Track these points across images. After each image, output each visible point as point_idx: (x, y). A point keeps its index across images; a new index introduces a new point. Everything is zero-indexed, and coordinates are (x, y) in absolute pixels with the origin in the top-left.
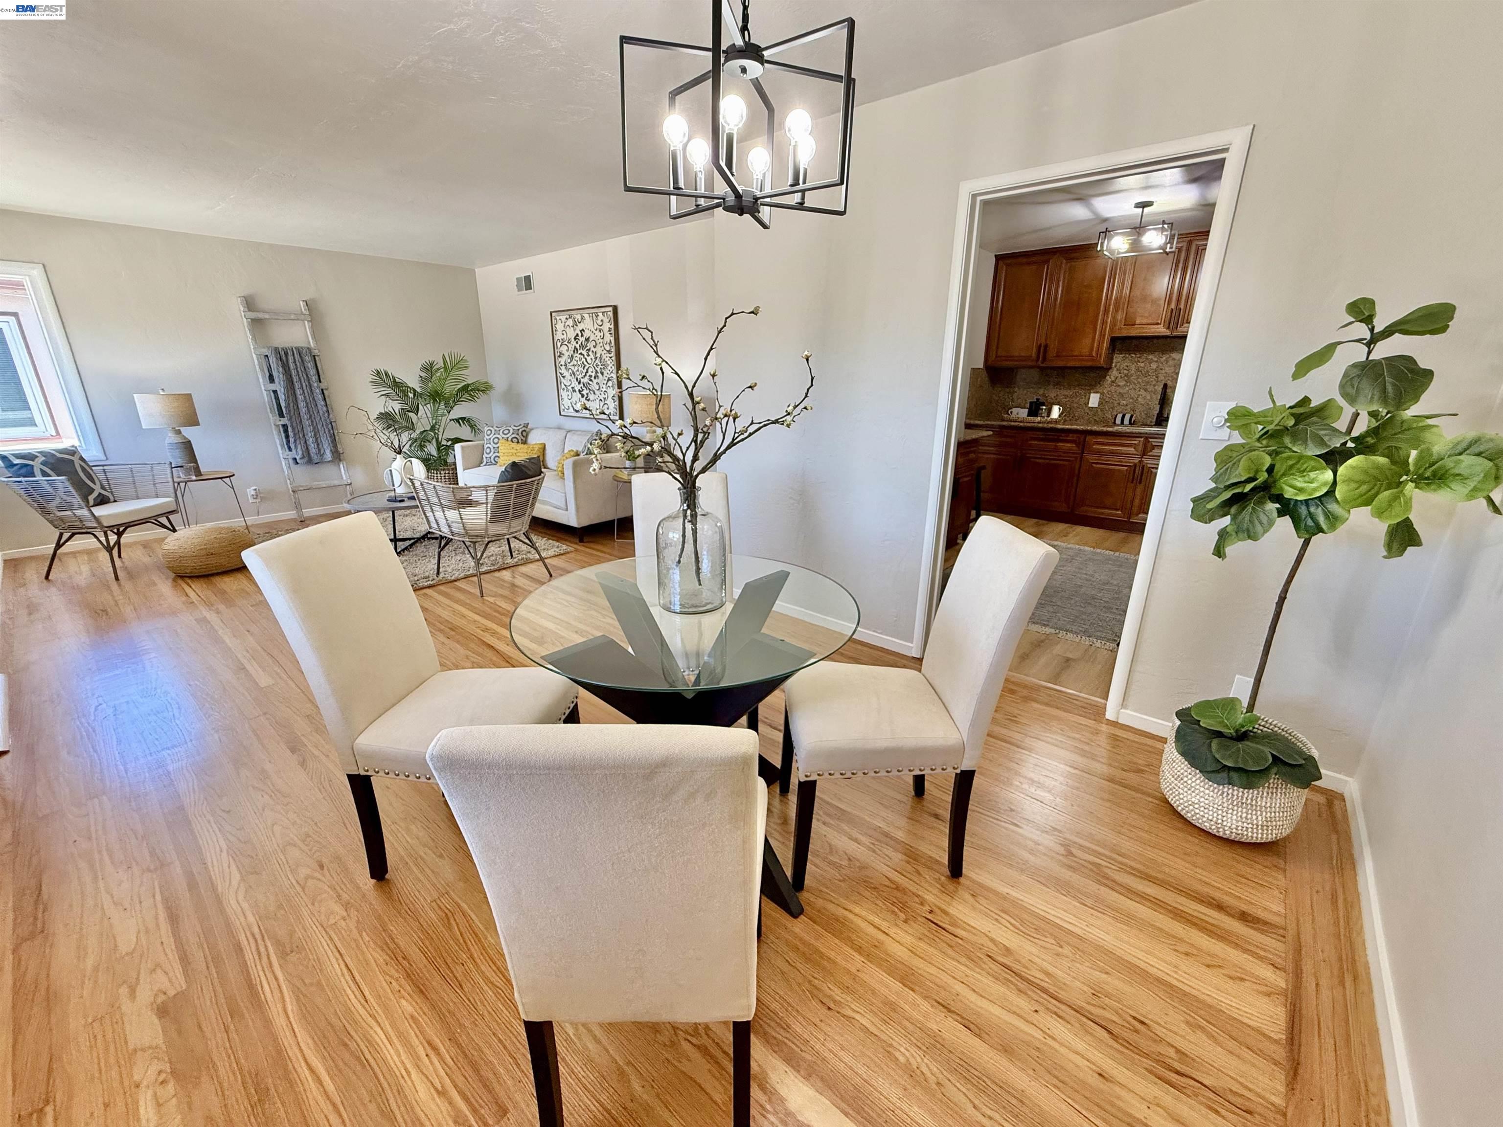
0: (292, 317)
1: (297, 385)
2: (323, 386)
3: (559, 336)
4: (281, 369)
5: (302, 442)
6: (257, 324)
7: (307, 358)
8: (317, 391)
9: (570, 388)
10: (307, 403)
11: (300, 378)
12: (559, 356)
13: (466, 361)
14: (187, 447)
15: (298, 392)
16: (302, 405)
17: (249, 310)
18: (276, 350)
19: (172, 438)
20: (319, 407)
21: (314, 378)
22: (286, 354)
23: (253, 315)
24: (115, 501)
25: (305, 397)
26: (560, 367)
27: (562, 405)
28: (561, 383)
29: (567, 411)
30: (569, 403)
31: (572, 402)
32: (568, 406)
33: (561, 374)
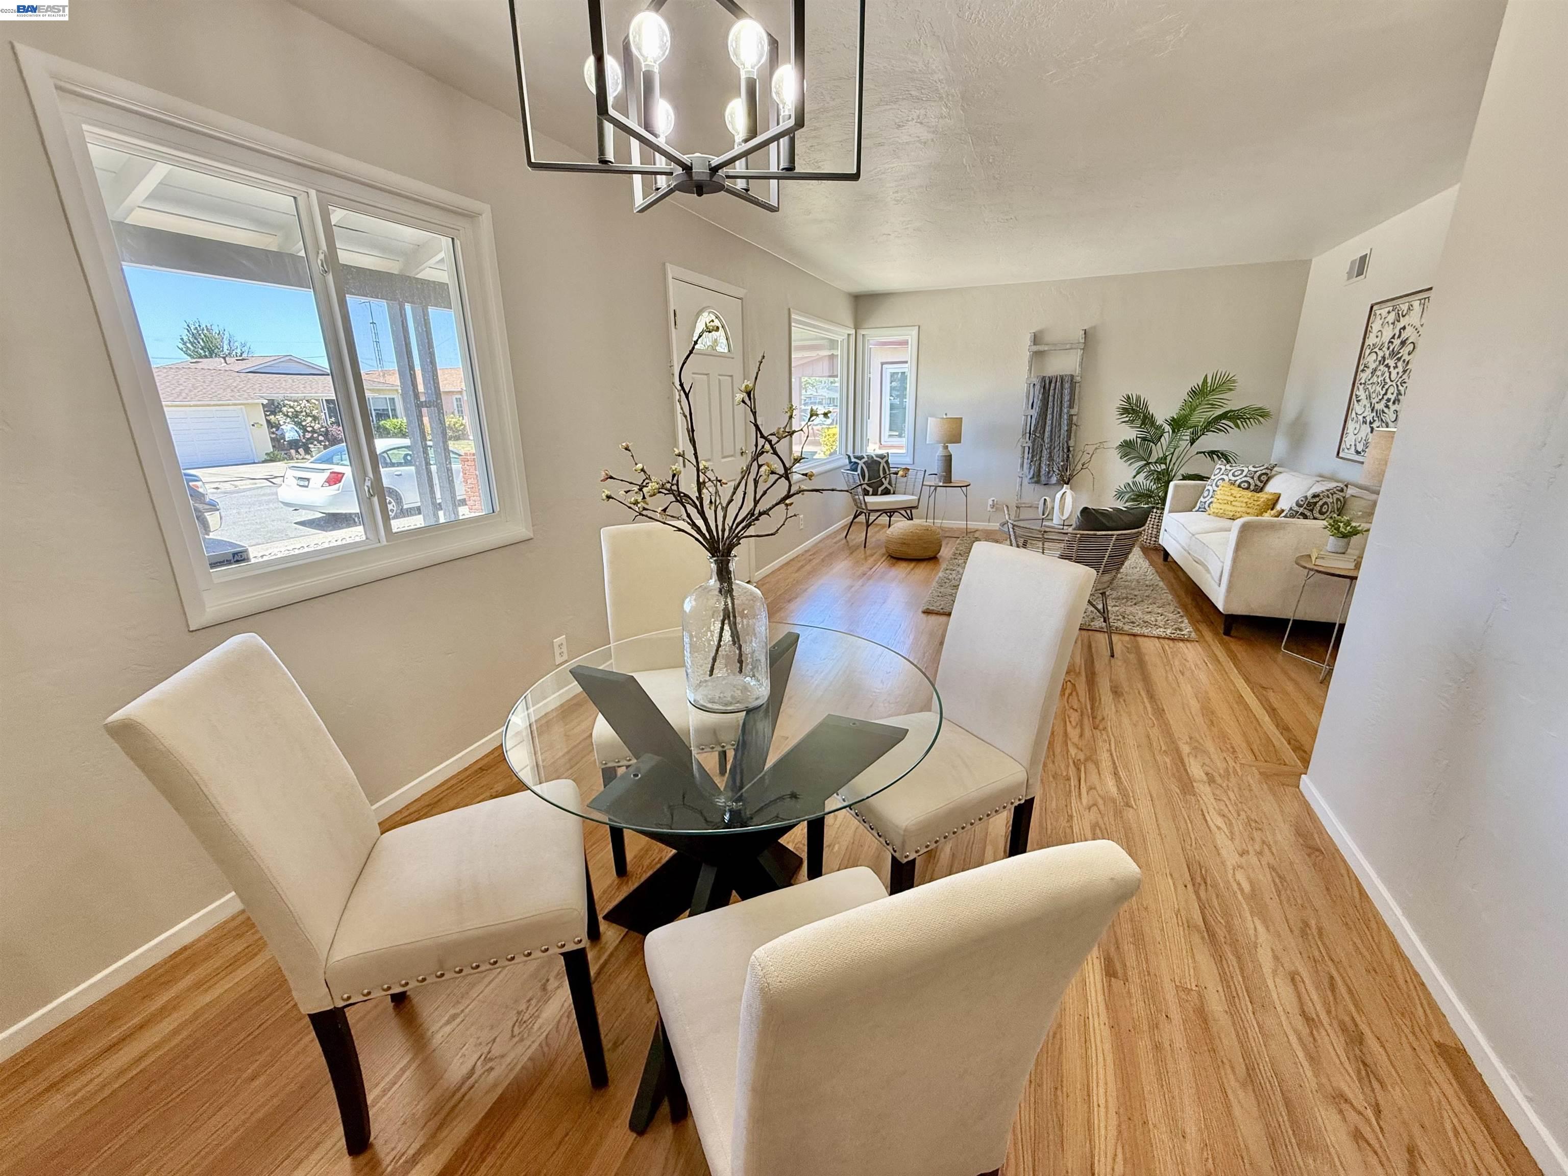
0: (1068, 346)
1: (1050, 411)
2: (1073, 412)
3: (1371, 340)
4: (1041, 396)
5: (1037, 463)
6: (1038, 356)
7: (1067, 386)
8: (1065, 417)
9: (1361, 418)
10: (1052, 428)
11: (1054, 404)
12: (1363, 370)
13: (1234, 381)
14: (948, 459)
15: (1049, 417)
16: (1048, 429)
17: (1034, 344)
18: (1044, 378)
19: (940, 451)
20: (1062, 431)
21: (1066, 404)
22: (1050, 383)
23: (1035, 348)
24: (894, 493)
25: (1052, 422)
26: (1359, 386)
27: (1344, 443)
28: (1352, 411)
29: (1348, 451)
30: (1353, 440)
31: (1356, 439)
32: (1351, 445)
33: (1357, 397)
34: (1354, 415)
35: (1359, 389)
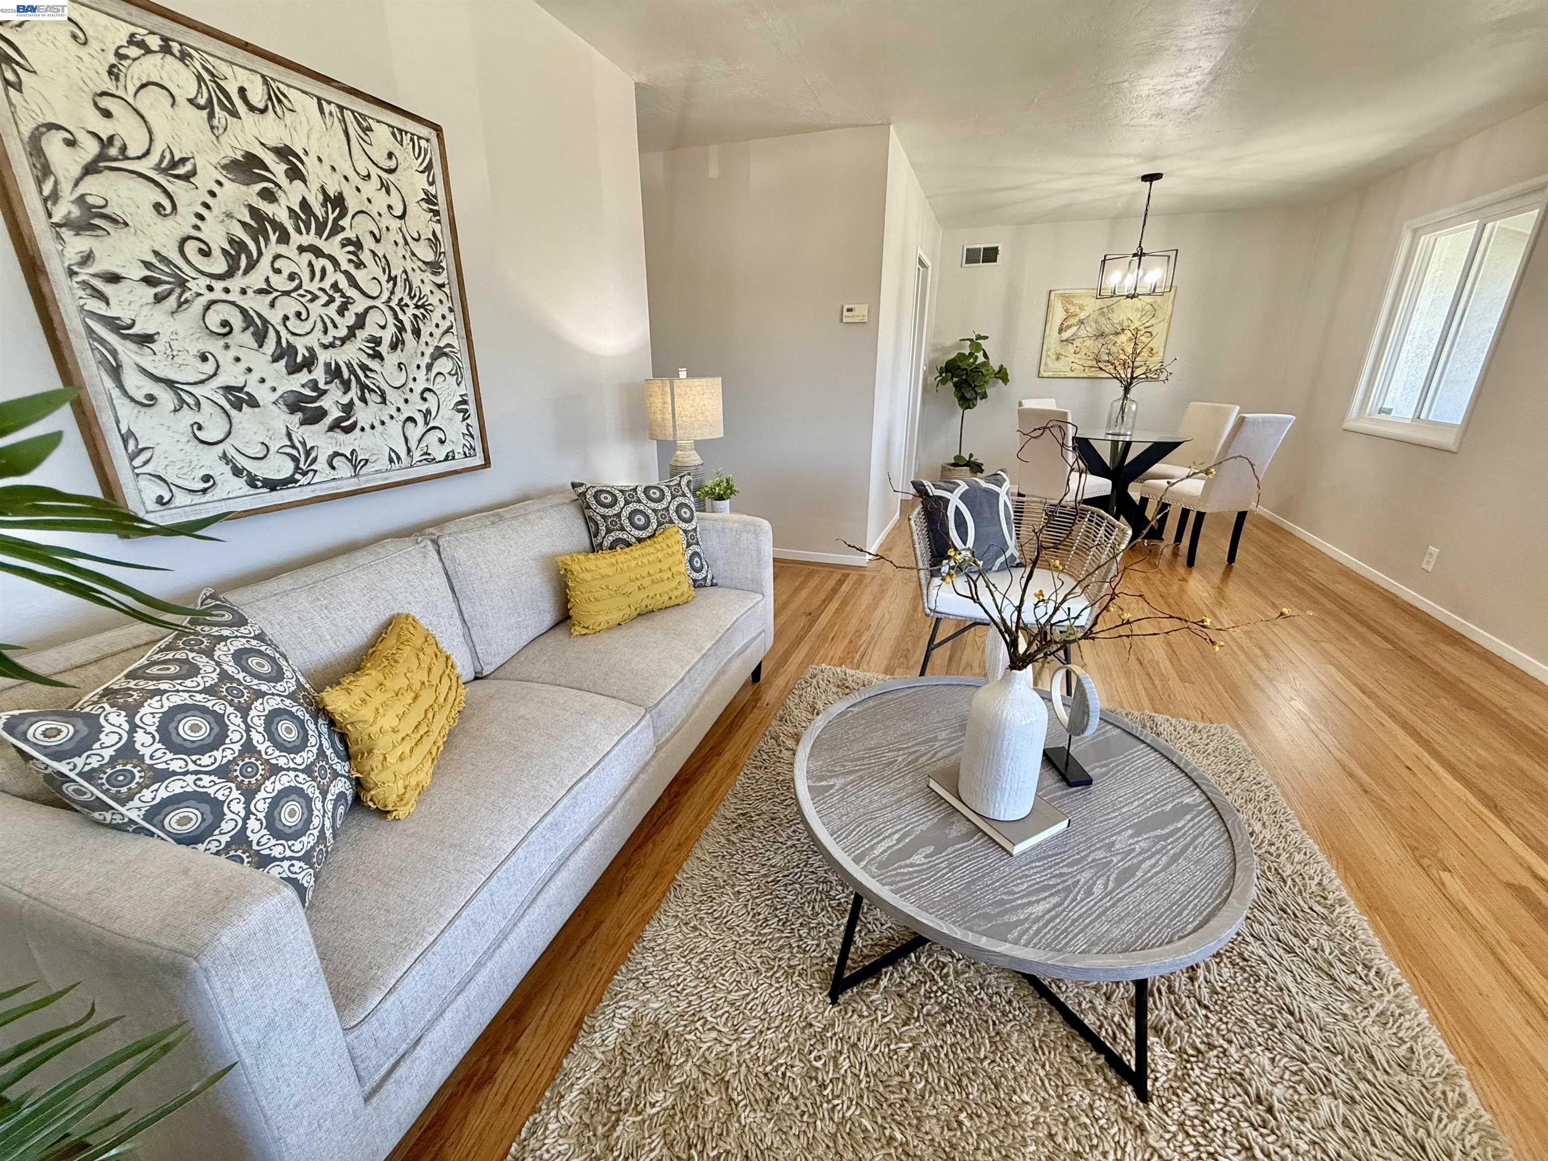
26: (98, 284)
27: (143, 482)
28: (116, 372)
29: (199, 498)
30: (210, 462)
31: (232, 452)
32: (207, 478)
33: (113, 324)
34: (137, 385)
35: (103, 297)
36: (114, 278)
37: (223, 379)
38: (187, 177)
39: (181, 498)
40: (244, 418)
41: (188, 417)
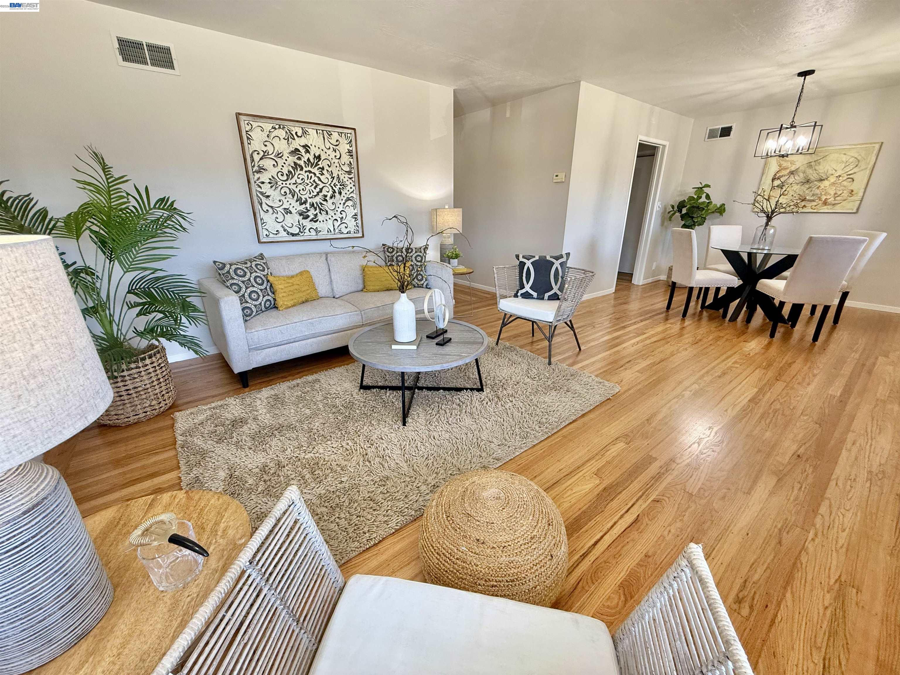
3: (256, 147)
9: (280, 209)
12: (258, 172)
26: (260, 184)
27: (264, 230)
28: (261, 204)
29: (275, 236)
30: (279, 227)
31: (284, 225)
32: (277, 231)
33: (262, 193)
34: (265, 207)
35: (261, 187)
36: (263, 183)
37: (284, 207)
38: (281, 157)
39: (271, 235)
40: (288, 216)
41: (275, 215)
